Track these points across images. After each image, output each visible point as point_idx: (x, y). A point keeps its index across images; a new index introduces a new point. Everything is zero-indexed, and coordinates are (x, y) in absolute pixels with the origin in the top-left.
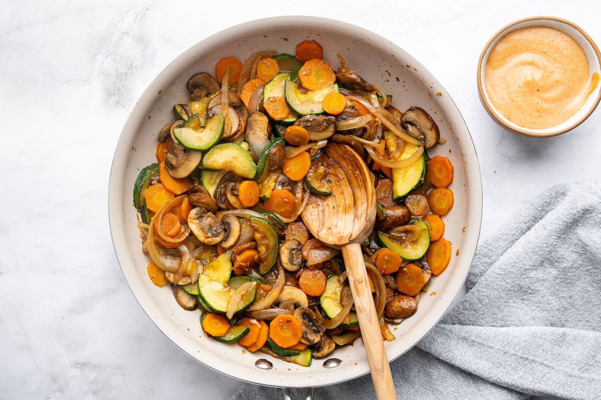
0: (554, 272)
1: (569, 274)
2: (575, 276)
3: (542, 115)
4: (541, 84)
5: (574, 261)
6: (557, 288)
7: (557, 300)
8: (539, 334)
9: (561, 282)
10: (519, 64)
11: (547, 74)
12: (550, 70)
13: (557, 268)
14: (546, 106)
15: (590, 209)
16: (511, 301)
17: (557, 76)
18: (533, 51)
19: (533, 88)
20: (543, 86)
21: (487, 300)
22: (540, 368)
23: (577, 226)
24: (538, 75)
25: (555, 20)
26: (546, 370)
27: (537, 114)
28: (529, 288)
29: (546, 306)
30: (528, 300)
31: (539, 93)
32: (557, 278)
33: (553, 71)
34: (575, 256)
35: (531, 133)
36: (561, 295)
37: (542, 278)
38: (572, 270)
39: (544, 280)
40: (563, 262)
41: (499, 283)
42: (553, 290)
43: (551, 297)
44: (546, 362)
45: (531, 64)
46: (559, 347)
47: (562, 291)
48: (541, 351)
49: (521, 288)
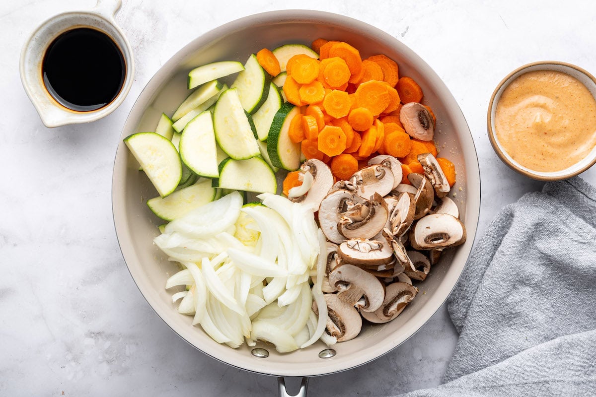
0: (528, 290)
1: (543, 286)
2: (550, 285)
3: (545, 158)
4: (549, 128)
5: (544, 273)
6: (537, 302)
7: (541, 314)
8: (539, 354)
9: (538, 296)
10: (531, 105)
11: (557, 120)
12: (560, 115)
13: (529, 285)
14: (551, 150)
15: (540, 222)
16: (500, 331)
17: (566, 122)
18: (546, 94)
19: (542, 131)
20: (550, 130)
21: (478, 340)
22: (554, 386)
23: (535, 240)
24: (548, 119)
25: (572, 67)
26: (560, 386)
27: (541, 157)
28: (511, 313)
29: (533, 323)
30: (514, 324)
31: (546, 137)
32: (532, 294)
33: (562, 117)
34: (543, 268)
35: (532, 175)
36: (543, 308)
37: (519, 300)
38: (545, 282)
39: (522, 301)
40: (533, 278)
41: (483, 320)
42: (535, 306)
43: (535, 314)
44: (557, 378)
45: (543, 107)
46: (560, 360)
47: (543, 304)
48: (547, 370)
49: (504, 316)
